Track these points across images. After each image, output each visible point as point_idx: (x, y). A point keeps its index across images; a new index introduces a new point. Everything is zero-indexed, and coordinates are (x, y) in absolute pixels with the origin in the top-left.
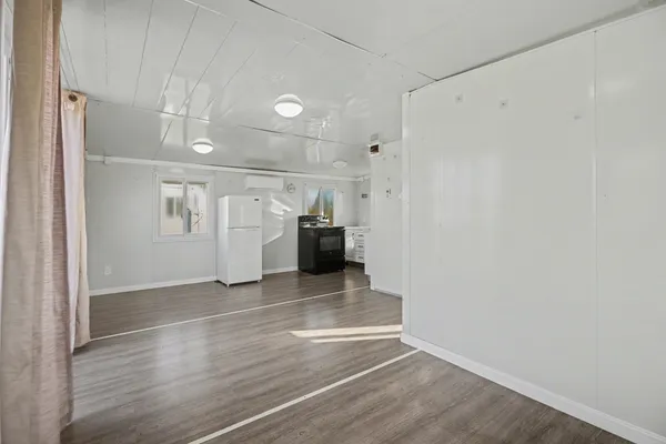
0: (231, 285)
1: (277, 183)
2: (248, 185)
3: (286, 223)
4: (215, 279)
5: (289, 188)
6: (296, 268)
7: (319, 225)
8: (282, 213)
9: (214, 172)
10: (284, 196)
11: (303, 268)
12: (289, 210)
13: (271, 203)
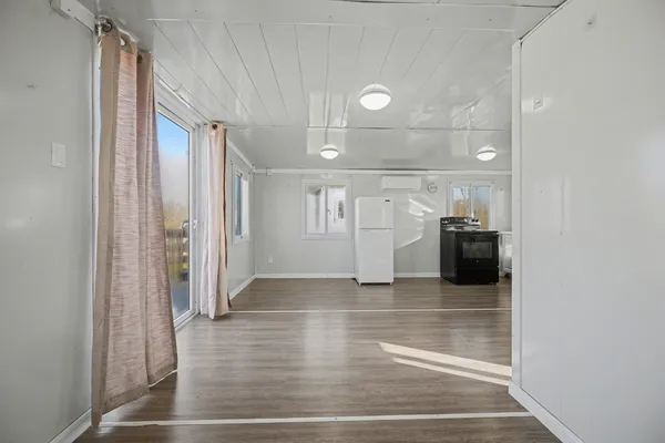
0: (363, 284)
1: (415, 182)
2: (384, 186)
3: (427, 224)
4: (352, 276)
5: (429, 187)
6: (437, 275)
7: (467, 229)
8: (422, 214)
9: (351, 175)
10: (424, 196)
11: (446, 275)
12: (430, 211)
13: (409, 203)
